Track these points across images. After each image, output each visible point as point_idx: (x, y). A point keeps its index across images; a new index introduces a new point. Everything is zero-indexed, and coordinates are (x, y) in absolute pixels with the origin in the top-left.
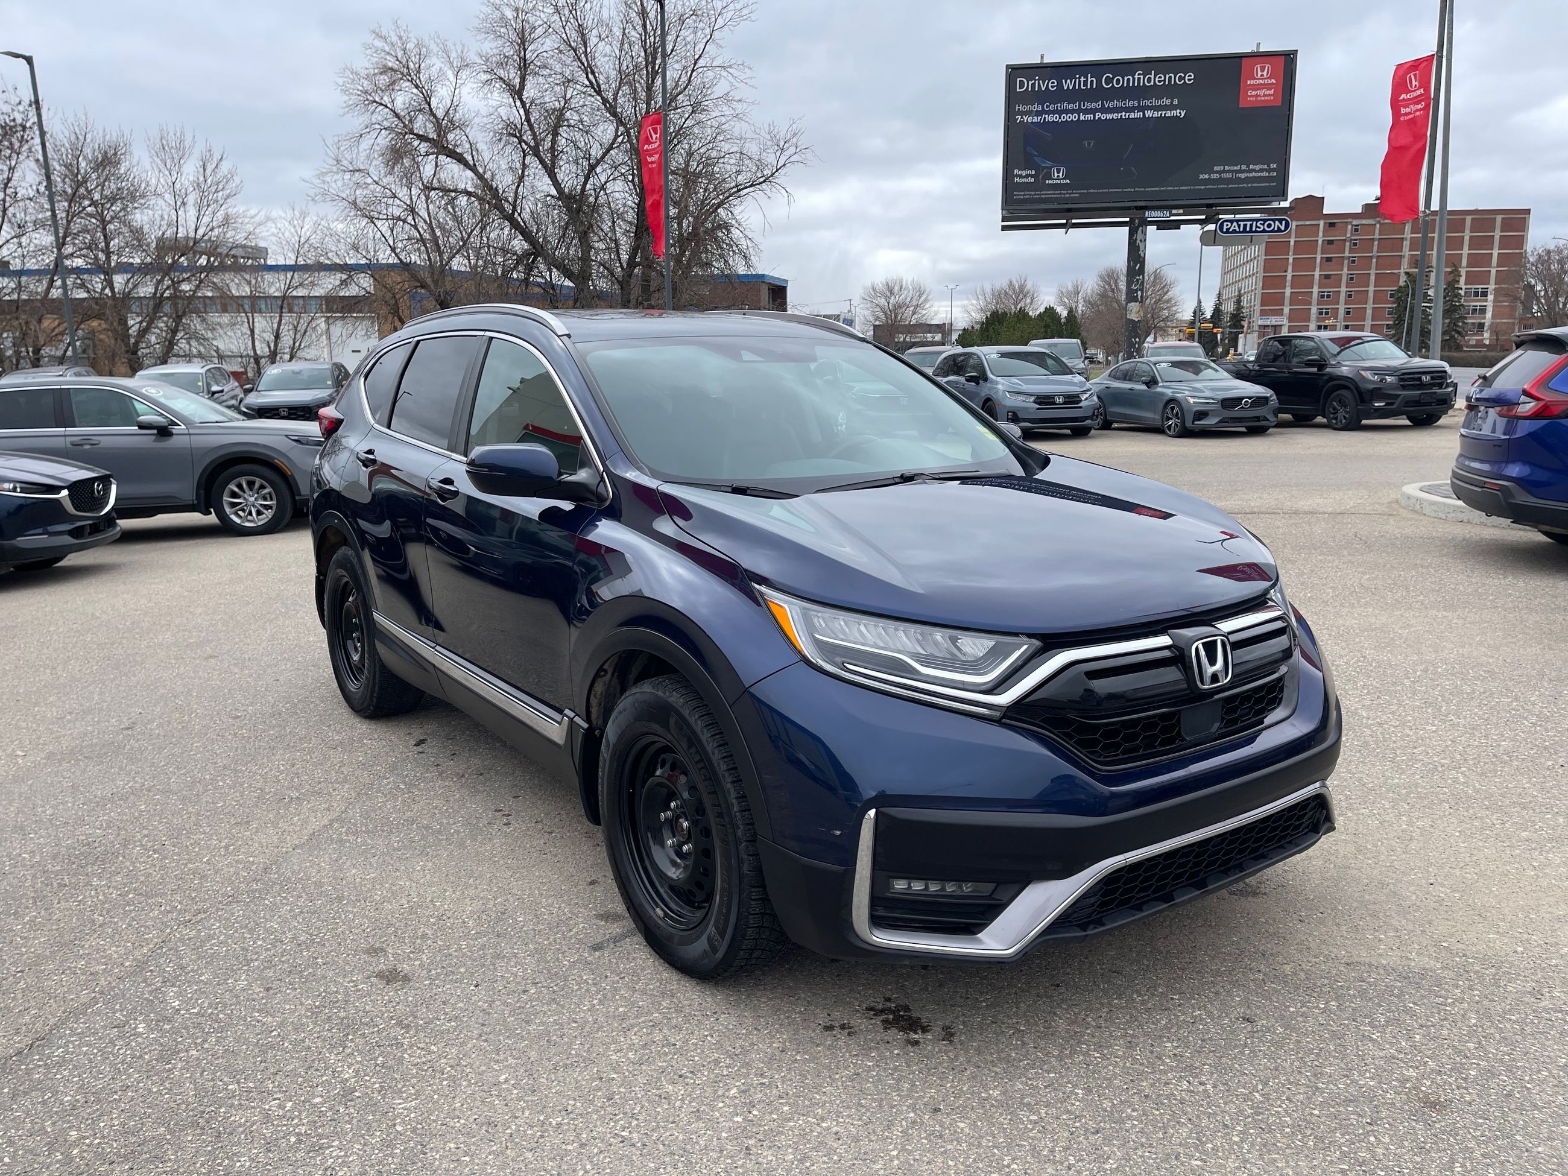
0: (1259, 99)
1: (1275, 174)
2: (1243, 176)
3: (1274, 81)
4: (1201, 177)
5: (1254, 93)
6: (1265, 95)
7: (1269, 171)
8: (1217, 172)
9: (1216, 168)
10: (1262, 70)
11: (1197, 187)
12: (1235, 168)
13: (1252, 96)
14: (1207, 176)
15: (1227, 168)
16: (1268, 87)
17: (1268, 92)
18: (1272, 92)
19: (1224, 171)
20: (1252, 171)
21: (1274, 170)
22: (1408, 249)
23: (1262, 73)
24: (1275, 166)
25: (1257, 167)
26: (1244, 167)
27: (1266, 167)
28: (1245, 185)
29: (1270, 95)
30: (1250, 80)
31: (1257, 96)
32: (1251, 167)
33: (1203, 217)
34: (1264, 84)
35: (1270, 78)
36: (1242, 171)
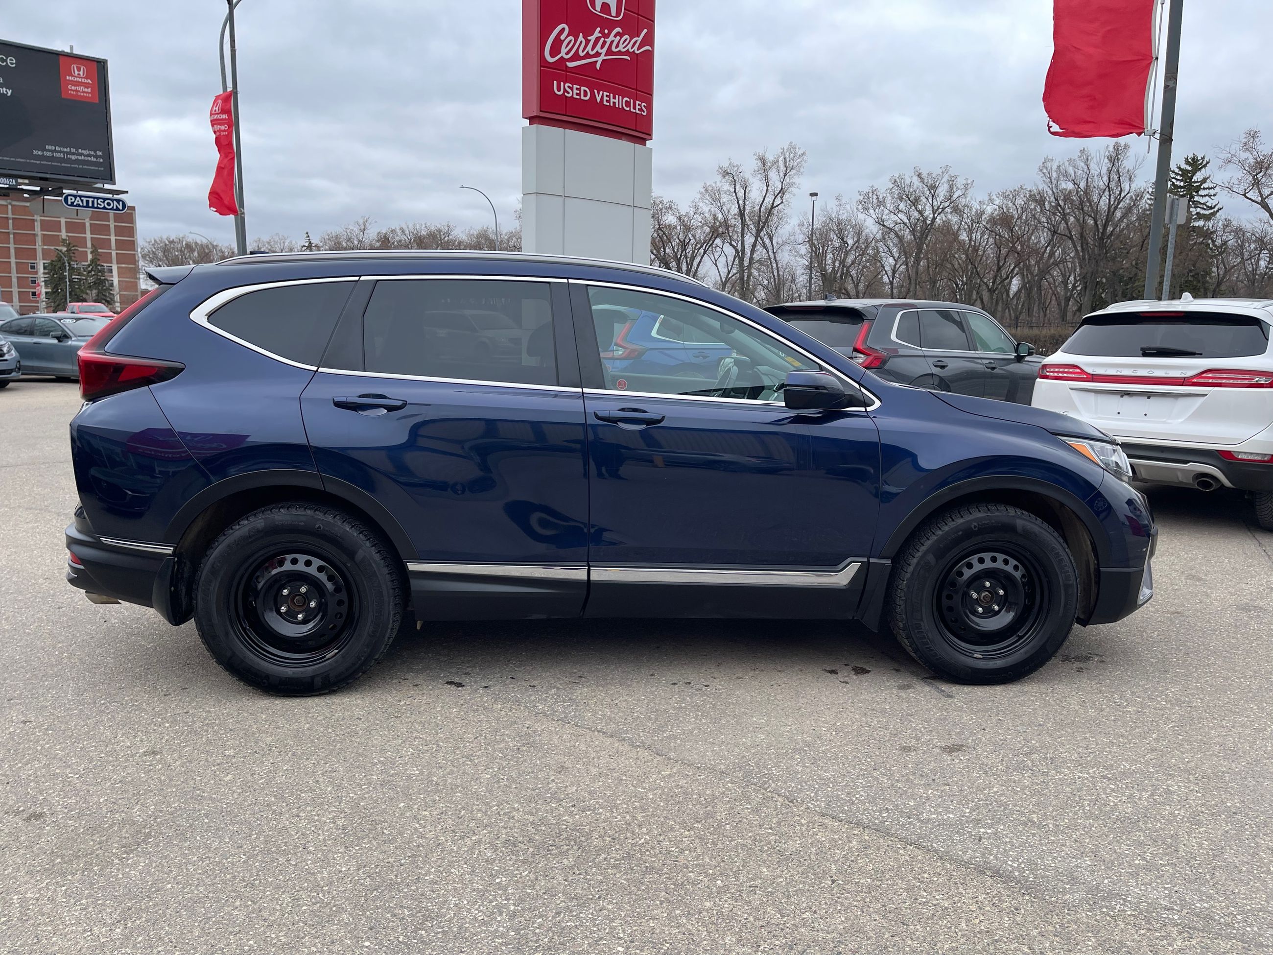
0: (79, 94)
1: (102, 160)
2: (74, 157)
3: (89, 81)
4: (35, 152)
5: (73, 88)
6: (84, 92)
7: (96, 157)
8: (49, 151)
9: (47, 147)
10: (79, 70)
11: (32, 161)
12: (66, 150)
13: (71, 90)
14: (40, 153)
15: (58, 148)
16: (86, 85)
17: (86, 90)
18: (89, 90)
19: (55, 151)
20: (81, 154)
21: (100, 157)
22: (39, 229)
23: (78, 73)
24: (101, 153)
25: (86, 152)
26: (73, 150)
27: (93, 153)
28: (76, 166)
29: (87, 93)
30: (69, 76)
31: (76, 91)
32: (80, 151)
33: (38, 189)
34: (81, 82)
35: (86, 78)
36: (73, 154)
